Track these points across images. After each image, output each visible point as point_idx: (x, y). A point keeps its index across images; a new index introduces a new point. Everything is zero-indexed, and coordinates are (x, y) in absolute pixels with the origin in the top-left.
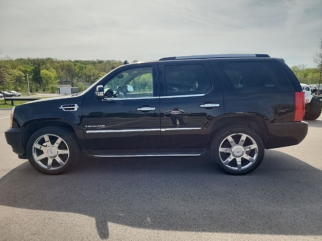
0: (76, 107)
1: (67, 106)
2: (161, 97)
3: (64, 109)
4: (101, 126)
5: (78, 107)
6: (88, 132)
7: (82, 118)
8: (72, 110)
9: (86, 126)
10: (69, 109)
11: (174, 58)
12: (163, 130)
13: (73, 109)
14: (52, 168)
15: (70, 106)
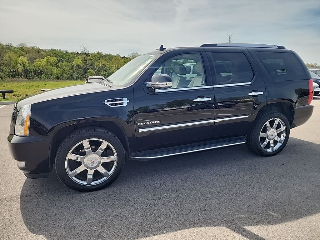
0: (125, 102)
1: (112, 101)
2: (215, 86)
3: (109, 104)
4: (156, 122)
5: (129, 101)
6: (140, 131)
7: (133, 113)
8: (120, 105)
9: (139, 124)
10: (116, 104)
11: (215, 45)
12: (217, 121)
13: (122, 104)
14: (93, 183)
15: (116, 100)
